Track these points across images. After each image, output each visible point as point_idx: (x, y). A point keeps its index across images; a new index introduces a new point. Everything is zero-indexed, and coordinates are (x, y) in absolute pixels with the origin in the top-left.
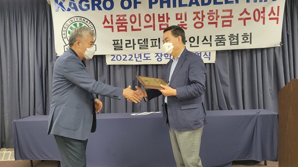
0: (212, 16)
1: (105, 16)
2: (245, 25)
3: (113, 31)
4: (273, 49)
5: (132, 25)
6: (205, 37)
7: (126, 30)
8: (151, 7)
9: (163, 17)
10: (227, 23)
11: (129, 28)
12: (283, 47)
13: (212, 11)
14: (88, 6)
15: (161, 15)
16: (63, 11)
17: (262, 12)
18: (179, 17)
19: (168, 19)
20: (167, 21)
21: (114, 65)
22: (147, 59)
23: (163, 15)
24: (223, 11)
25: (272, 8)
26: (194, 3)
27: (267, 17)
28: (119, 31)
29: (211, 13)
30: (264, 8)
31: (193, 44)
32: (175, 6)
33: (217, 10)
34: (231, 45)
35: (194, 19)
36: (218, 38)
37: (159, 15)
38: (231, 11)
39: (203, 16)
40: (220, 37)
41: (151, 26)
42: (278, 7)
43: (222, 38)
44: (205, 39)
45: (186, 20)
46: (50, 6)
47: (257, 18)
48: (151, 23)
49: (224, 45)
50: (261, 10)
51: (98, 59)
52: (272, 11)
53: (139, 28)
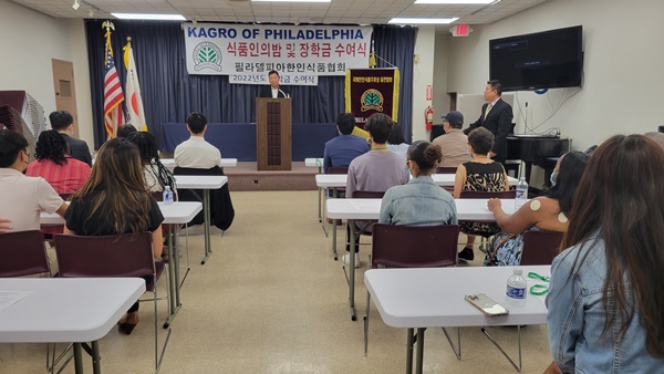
10: (327, 54)
11: (249, 54)
21: (236, 85)
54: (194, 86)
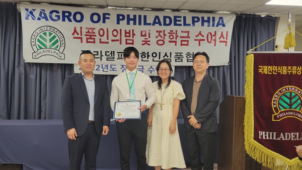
0: (172, 36)
1: (75, 28)
2: (200, 45)
3: (82, 42)
4: (222, 67)
5: (101, 38)
6: (166, 53)
7: (94, 42)
8: (118, 23)
9: (129, 33)
12: (231, 66)
13: (173, 31)
14: (59, 17)
15: (128, 31)
16: (33, 19)
17: (214, 36)
18: (143, 34)
19: (134, 35)
20: (133, 37)
22: (113, 70)
23: (130, 31)
24: (182, 32)
25: (222, 32)
26: (157, 23)
27: (218, 40)
28: (87, 42)
29: (171, 32)
30: (215, 32)
31: (155, 59)
32: (140, 24)
33: (176, 31)
34: (188, 61)
35: (157, 37)
36: (177, 55)
37: (126, 31)
38: (188, 32)
39: (165, 35)
40: (179, 54)
41: (118, 40)
42: (227, 32)
43: (180, 55)
44: (166, 55)
45: (149, 37)
46: (20, 14)
47: (209, 40)
48: (118, 38)
49: (182, 61)
50: (213, 34)
51: (67, 67)
52: (222, 35)
53: (107, 41)
54: (32, 77)
